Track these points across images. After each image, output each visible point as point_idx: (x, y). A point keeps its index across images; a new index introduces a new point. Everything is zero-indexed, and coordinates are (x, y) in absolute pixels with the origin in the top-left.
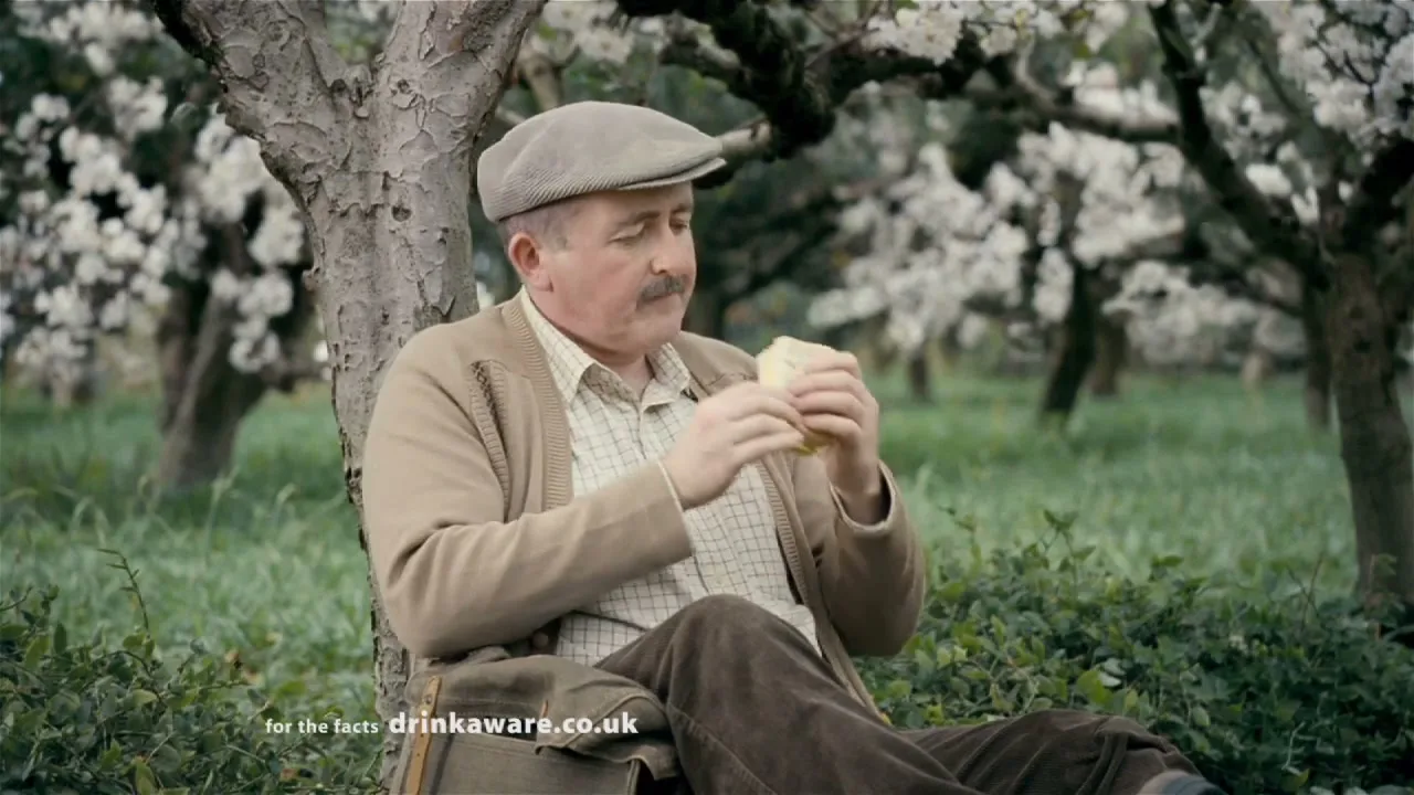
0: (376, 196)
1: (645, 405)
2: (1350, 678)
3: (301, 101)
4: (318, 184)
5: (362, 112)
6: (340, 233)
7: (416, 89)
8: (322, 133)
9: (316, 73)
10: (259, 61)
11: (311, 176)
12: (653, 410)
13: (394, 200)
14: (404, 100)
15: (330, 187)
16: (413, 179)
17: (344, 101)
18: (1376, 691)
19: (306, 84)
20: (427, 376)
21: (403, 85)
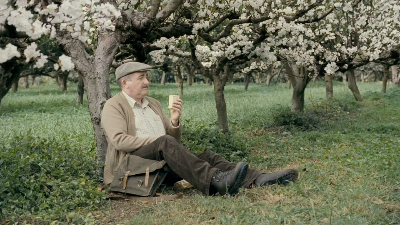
0: (96, 76)
1: (143, 107)
2: (230, 143)
3: (84, 61)
4: (86, 74)
5: (93, 63)
6: (90, 81)
7: (101, 59)
8: (87, 66)
9: (85, 57)
10: (77, 55)
11: (85, 73)
12: (144, 108)
13: (99, 76)
14: (100, 61)
15: (89, 74)
16: (102, 73)
17: (90, 61)
18: (233, 145)
19: (84, 59)
20: (112, 106)
21: (99, 59)
